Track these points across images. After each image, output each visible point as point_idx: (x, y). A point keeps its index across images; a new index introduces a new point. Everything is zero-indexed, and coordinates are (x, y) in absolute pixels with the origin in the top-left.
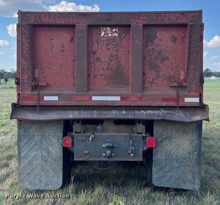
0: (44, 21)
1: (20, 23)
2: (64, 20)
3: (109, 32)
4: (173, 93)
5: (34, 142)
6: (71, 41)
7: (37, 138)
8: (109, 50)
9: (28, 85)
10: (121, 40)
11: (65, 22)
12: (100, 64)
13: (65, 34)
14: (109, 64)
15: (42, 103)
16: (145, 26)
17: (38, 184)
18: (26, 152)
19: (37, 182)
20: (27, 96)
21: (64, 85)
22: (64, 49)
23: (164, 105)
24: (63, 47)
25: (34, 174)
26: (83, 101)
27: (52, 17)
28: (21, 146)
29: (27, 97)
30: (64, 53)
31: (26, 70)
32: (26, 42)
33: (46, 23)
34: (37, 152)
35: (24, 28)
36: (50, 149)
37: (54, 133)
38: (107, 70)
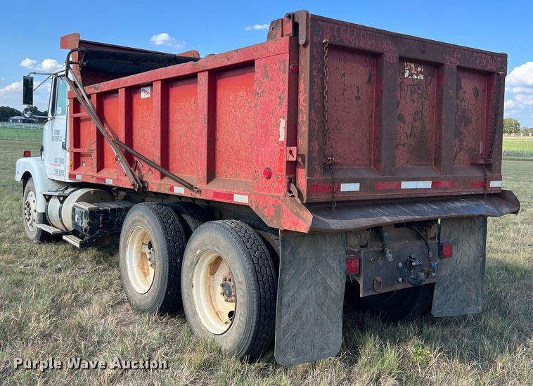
0: (345, 41)
1: (309, 39)
2: (370, 43)
3: (414, 72)
4: (478, 174)
5: (305, 272)
6: (368, 82)
7: (309, 264)
8: (413, 101)
9: (318, 162)
10: (426, 87)
11: (371, 46)
12: (402, 125)
13: (361, 68)
14: (413, 127)
15: (338, 197)
16: (459, 68)
17: (310, 351)
18: (292, 294)
19: (308, 347)
20: (316, 184)
21: (357, 162)
22: (359, 95)
23: (473, 193)
24: (358, 92)
25: (304, 333)
26: (390, 191)
27: (355, 34)
28: (285, 283)
29: (317, 186)
30: (360, 102)
31: (316, 133)
32: (317, 76)
33: (346, 43)
34: (309, 291)
35: (315, 50)
36: (329, 281)
37: (335, 250)
38: (411, 136)
